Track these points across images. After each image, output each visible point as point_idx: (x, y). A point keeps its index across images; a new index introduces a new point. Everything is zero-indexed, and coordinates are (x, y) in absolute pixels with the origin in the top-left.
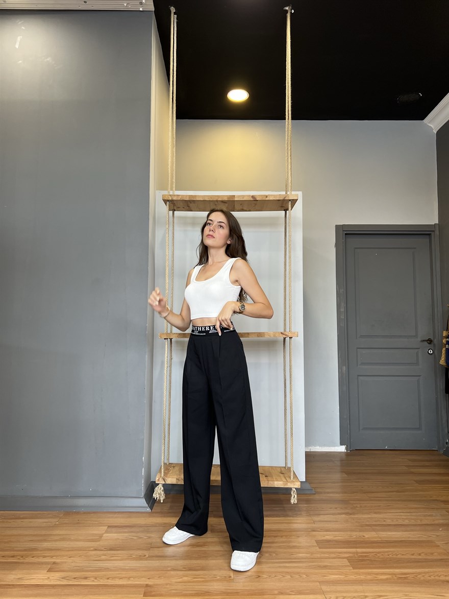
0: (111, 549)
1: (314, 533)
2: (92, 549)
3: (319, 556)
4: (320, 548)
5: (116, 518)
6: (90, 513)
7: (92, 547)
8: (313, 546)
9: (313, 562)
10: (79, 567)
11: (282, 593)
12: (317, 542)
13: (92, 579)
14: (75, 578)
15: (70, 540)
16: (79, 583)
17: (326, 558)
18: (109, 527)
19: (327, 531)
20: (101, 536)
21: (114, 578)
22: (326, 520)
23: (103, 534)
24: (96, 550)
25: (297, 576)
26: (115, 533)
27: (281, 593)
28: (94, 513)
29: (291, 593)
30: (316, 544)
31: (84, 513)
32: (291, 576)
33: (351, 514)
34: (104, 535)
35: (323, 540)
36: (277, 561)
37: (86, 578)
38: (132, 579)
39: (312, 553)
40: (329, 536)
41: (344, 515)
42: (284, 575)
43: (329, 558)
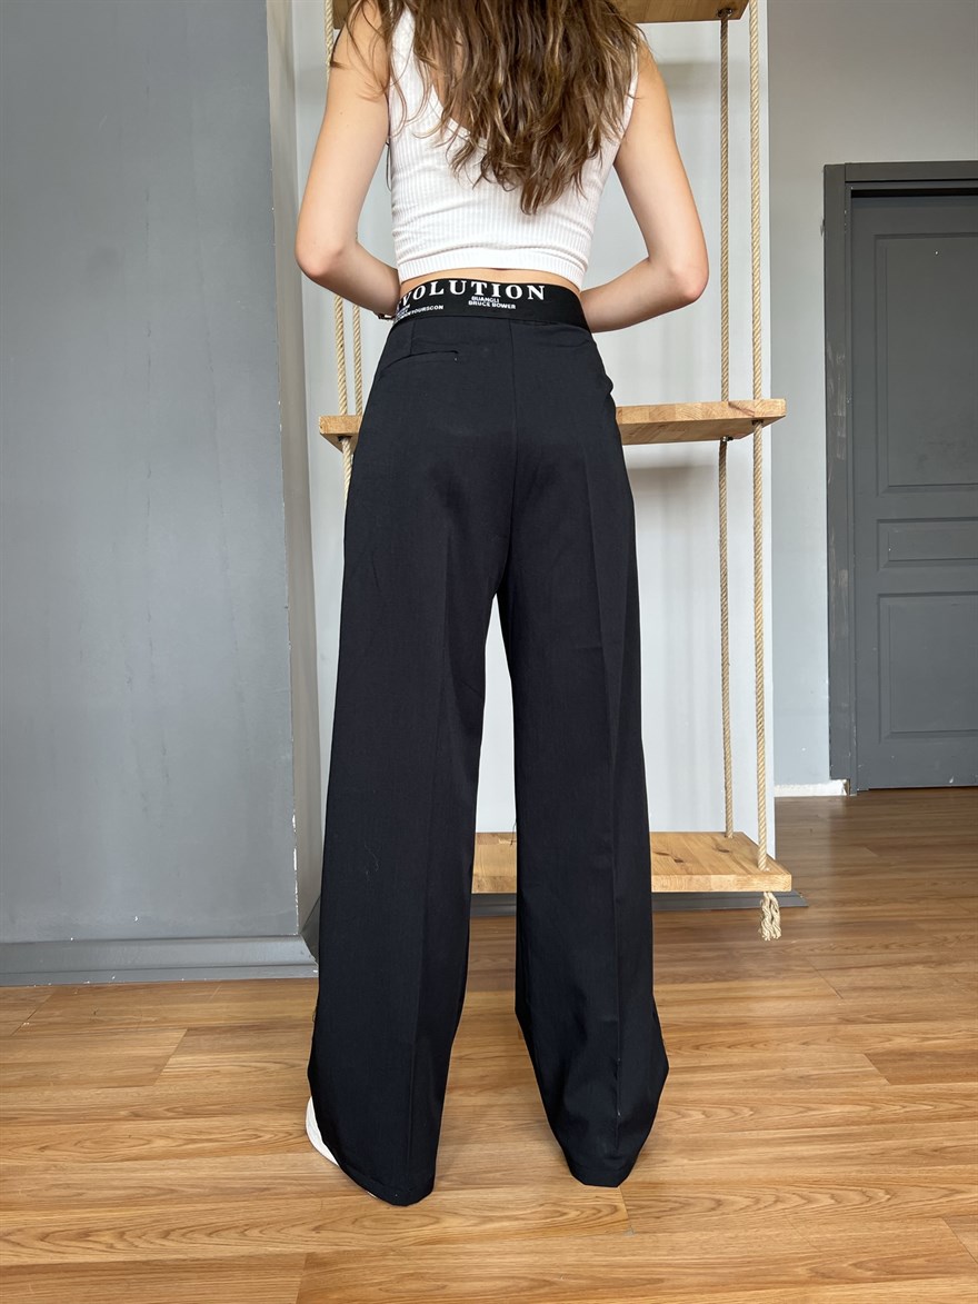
0: (190, 1113)
1: (851, 1029)
2: (123, 1113)
3: (897, 1109)
4: (892, 1081)
5: (216, 1000)
6: (134, 988)
7: (124, 1107)
8: (867, 1075)
9: (889, 1135)
10: (68, 1186)
11: (824, 1275)
12: (876, 1058)
13: (107, 1238)
14: (44, 1237)
15: (57, 1083)
16: (57, 1260)
17: (928, 1119)
18: (191, 1031)
19: (891, 1019)
20: (159, 1064)
21: (187, 1232)
22: (870, 983)
23: (169, 1057)
24: (136, 1116)
25: (855, 1197)
26: (211, 1051)
27: (823, 1277)
28: (149, 987)
29: (859, 1273)
30: (872, 1068)
31: (119, 989)
32: (833, 1197)
33: (940, 963)
34: (172, 1061)
35: (890, 1053)
36: (764, 1135)
37: (84, 1235)
38: (255, 1233)
39: (873, 1102)
40: (903, 1038)
41: (920, 967)
42: (805, 1192)
43: (940, 1118)
